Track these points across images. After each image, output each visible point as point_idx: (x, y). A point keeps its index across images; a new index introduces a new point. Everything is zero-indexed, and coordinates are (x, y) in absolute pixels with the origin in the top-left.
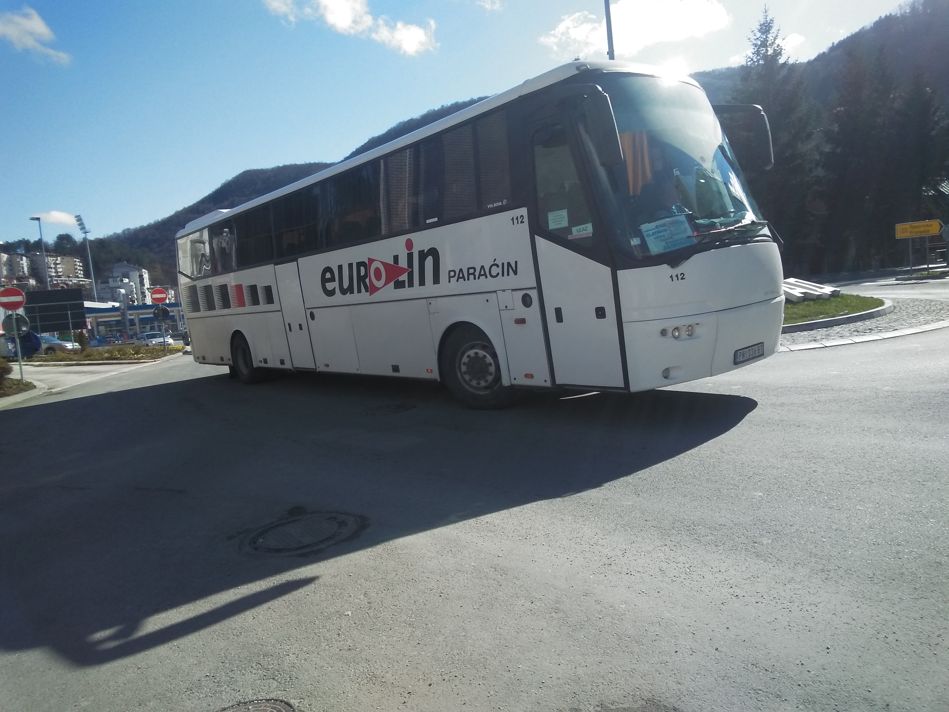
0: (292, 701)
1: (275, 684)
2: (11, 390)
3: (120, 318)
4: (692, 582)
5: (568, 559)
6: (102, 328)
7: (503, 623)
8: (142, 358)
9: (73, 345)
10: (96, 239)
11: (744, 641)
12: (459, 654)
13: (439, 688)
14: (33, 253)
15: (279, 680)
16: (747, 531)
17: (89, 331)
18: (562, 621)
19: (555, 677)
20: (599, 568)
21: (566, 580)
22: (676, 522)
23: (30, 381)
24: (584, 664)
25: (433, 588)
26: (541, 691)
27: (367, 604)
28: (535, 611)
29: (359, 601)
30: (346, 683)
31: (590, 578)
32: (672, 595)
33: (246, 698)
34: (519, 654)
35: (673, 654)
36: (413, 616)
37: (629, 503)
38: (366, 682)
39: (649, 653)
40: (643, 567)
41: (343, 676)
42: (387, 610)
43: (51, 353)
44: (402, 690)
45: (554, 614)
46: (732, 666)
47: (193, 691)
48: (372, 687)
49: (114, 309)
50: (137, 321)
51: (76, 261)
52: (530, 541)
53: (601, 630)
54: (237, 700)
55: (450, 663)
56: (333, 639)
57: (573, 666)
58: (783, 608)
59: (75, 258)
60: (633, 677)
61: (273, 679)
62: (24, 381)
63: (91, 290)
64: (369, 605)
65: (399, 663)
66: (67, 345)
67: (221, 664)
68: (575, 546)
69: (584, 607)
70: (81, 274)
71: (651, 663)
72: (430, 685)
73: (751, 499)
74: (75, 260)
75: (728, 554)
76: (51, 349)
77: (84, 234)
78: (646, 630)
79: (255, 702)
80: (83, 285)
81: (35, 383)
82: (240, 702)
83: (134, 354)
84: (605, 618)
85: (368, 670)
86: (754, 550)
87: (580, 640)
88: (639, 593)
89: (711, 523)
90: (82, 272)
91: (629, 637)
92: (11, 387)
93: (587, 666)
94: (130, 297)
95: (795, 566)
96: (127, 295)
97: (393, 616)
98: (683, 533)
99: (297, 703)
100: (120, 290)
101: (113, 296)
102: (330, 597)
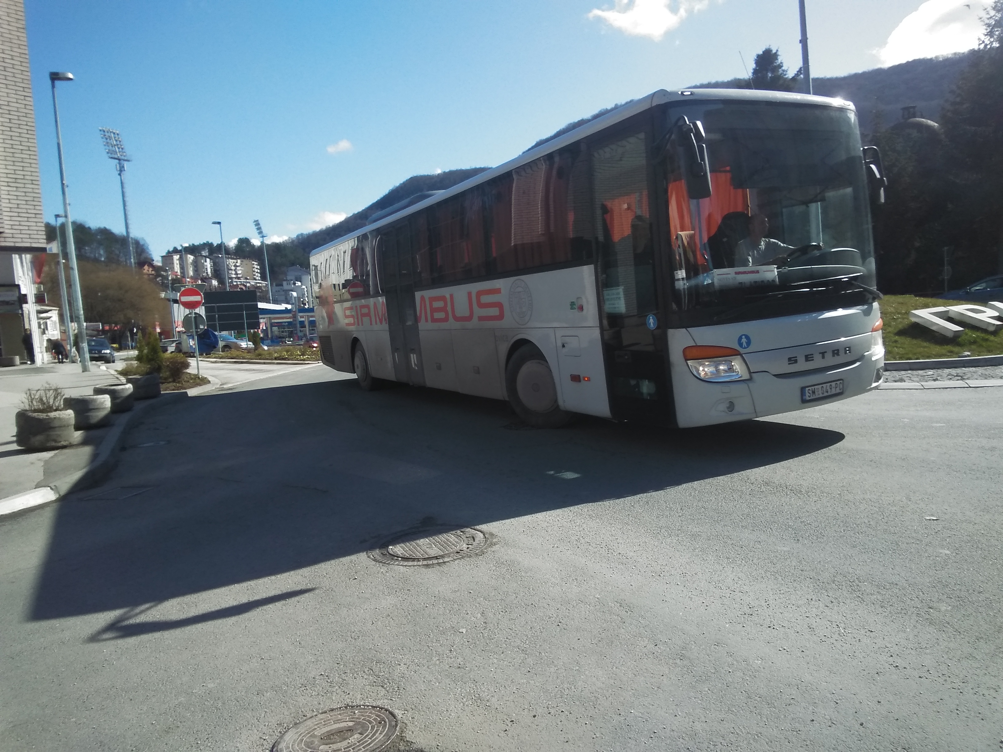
0: (396, 712)
1: (383, 692)
2: (188, 383)
3: (291, 320)
4: (844, 644)
5: (703, 603)
6: (275, 329)
7: (621, 663)
8: (308, 359)
9: (247, 344)
10: (273, 243)
11: (897, 719)
12: (569, 688)
13: (543, 720)
14: (216, 255)
15: (388, 689)
16: (923, 594)
17: (263, 331)
18: (686, 669)
19: (669, 729)
20: (737, 617)
21: (698, 626)
22: (838, 575)
23: (205, 376)
24: (703, 719)
25: (552, 616)
26: (651, 741)
27: (483, 623)
28: (658, 655)
29: (475, 619)
30: (451, 701)
31: (725, 627)
32: (818, 656)
33: (354, 702)
34: (633, 699)
35: (809, 722)
36: (527, 642)
37: (785, 549)
38: (471, 703)
39: (780, 717)
40: (789, 622)
41: (449, 694)
42: (501, 632)
43: (228, 351)
44: (505, 717)
45: (678, 661)
46: (878, 746)
47: (307, 688)
48: (476, 709)
49: (286, 311)
50: (307, 324)
51: (254, 264)
52: (663, 578)
53: (728, 685)
54: (345, 703)
55: (559, 696)
56: (445, 655)
57: (691, 720)
58: (953, 688)
59: (253, 261)
60: (757, 742)
61: (382, 686)
62: (200, 376)
63: (267, 291)
64: (485, 625)
65: (506, 688)
66: (242, 344)
67: (336, 665)
68: (714, 590)
69: (714, 658)
70: (258, 276)
71: (780, 729)
72: (534, 716)
73: (935, 558)
74: (253, 262)
75: (894, 617)
76: (227, 347)
77: (261, 238)
78: (781, 692)
79: (362, 707)
80: (259, 288)
81: (210, 379)
82: (348, 705)
83: (301, 355)
84: (735, 672)
85: (474, 692)
86: (927, 616)
87: (704, 693)
88: (780, 650)
89: (880, 580)
90: (259, 275)
91: (759, 697)
92: (188, 381)
93: (706, 722)
94: (302, 300)
95: (976, 641)
96: (299, 298)
97: (508, 640)
98: (844, 588)
99: (401, 714)
100: (293, 293)
101: (286, 299)
102: (448, 611)
